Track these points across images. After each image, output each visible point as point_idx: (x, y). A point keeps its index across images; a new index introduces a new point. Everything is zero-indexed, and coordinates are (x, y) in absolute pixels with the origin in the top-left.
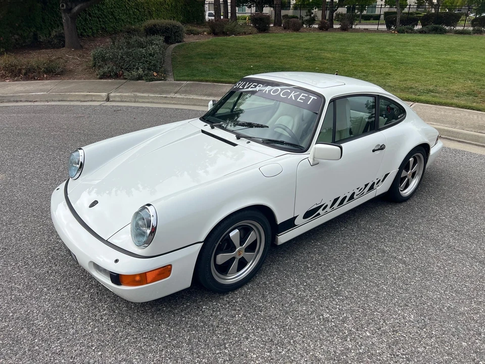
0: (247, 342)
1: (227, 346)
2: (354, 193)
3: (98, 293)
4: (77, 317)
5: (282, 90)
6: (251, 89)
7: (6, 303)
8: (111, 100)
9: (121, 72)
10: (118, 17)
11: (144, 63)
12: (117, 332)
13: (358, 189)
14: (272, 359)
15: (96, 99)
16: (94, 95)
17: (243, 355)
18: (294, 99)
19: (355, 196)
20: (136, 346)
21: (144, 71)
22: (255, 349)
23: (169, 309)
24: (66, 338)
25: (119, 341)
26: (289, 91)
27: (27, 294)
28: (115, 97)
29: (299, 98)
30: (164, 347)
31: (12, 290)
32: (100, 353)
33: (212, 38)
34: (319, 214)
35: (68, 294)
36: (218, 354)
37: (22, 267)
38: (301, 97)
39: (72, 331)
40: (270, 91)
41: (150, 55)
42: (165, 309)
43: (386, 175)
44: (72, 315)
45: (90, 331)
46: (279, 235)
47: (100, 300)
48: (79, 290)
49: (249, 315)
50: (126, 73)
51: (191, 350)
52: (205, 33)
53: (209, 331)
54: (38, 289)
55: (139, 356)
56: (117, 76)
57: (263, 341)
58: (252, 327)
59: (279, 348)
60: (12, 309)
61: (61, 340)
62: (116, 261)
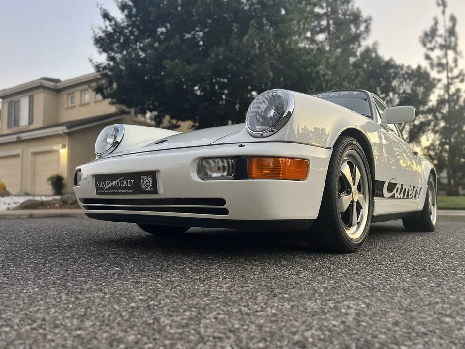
18: (336, 95)
38: (342, 93)
43: (421, 189)
46: (375, 198)
62: (242, 146)
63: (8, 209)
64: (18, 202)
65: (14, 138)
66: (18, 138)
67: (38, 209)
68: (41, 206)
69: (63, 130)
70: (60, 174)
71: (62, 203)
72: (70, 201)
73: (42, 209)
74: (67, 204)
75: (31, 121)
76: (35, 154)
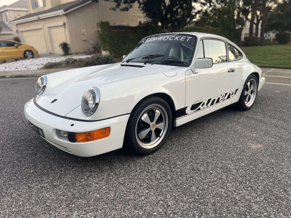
2: (219, 98)
5: (169, 37)
6: (150, 41)
13: (221, 95)
18: (178, 40)
19: (220, 101)
26: (174, 37)
29: (181, 39)
34: (199, 109)
38: (182, 38)
40: (162, 39)
43: (237, 90)
46: (177, 119)
62: (72, 125)
63: (38, 68)
64: (43, 64)
65: (36, 18)
66: (38, 18)
67: (54, 68)
68: (55, 66)
69: (62, 13)
70: (65, 42)
71: (66, 63)
72: (71, 62)
73: (56, 68)
74: (69, 63)
75: (44, 4)
76: (50, 28)
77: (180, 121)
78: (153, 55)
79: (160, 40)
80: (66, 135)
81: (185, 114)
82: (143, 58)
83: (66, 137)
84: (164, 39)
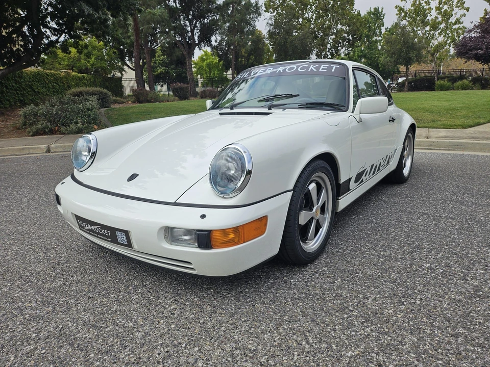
0: (370, 301)
1: (350, 308)
3: (149, 291)
4: (137, 318)
6: (261, 74)
7: (19, 325)
8: (52, 151)
9: (57, 128)
10: (37, 90)
11: (82, 118)
12: (204, 323)
14: (412, 310)
15: (34, 152)
16: (31, 148)
17: (377, 314)
18: (315, 70)
20: (241, 331)
21: (83, 125)
22: (385, 305)
23: (253, 289)
24: (136, 343)
25: (214, 331)
26: (307, 66)
27: (47, 309)
28: (56, 148)
29: (321, 69)
30: (277, 325)
31: (22, 310)
32: (196, 349)
33: (137, 105)
35: (108, 300)
36: (348, 318)
37: (23, 285)
38: (322, 67)
39: (139, 335)
40: (284, 70)
41: (88, 109)
42: (247, 290)
44: (129, 318)
45: (166, 330)
46: (340, 198)
47: (158, 298)
48: (122, 293)
49: (348, 279)
50: (63, 129)
51: (312, 321)
52: (130, 102)
53: (318, 299)
54: (60, 303)
55: (252, 340)
56: (52, 132)
57: (386, 297)
58: (362, 287)
59: (408, 299)
60: (33, 329)
61: (130, 347)
62: (203, 216)
77: (344, 202)
78: (279, 95)
79: (282, 71)
80: (187, 238)
81: (349, 190)
82: (259, 101)
83: (190, 240)
84: (288, 70)
